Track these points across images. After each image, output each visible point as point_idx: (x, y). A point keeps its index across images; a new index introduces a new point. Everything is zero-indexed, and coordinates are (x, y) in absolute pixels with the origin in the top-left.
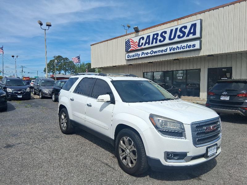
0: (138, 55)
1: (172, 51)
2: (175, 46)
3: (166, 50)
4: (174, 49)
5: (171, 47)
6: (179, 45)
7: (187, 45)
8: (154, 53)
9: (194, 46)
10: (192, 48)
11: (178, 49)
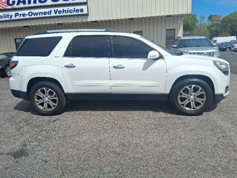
0: (9, 16)
1: (58, 14)
2: (60, 9)
3: (49, 13)
4: (60, 12)
5: (56, 9)
6: (66, 8)
7: (74, 9)
8: (34, 15)
9: (82, 10)
10: (80, 13)
11: (64, 12)
